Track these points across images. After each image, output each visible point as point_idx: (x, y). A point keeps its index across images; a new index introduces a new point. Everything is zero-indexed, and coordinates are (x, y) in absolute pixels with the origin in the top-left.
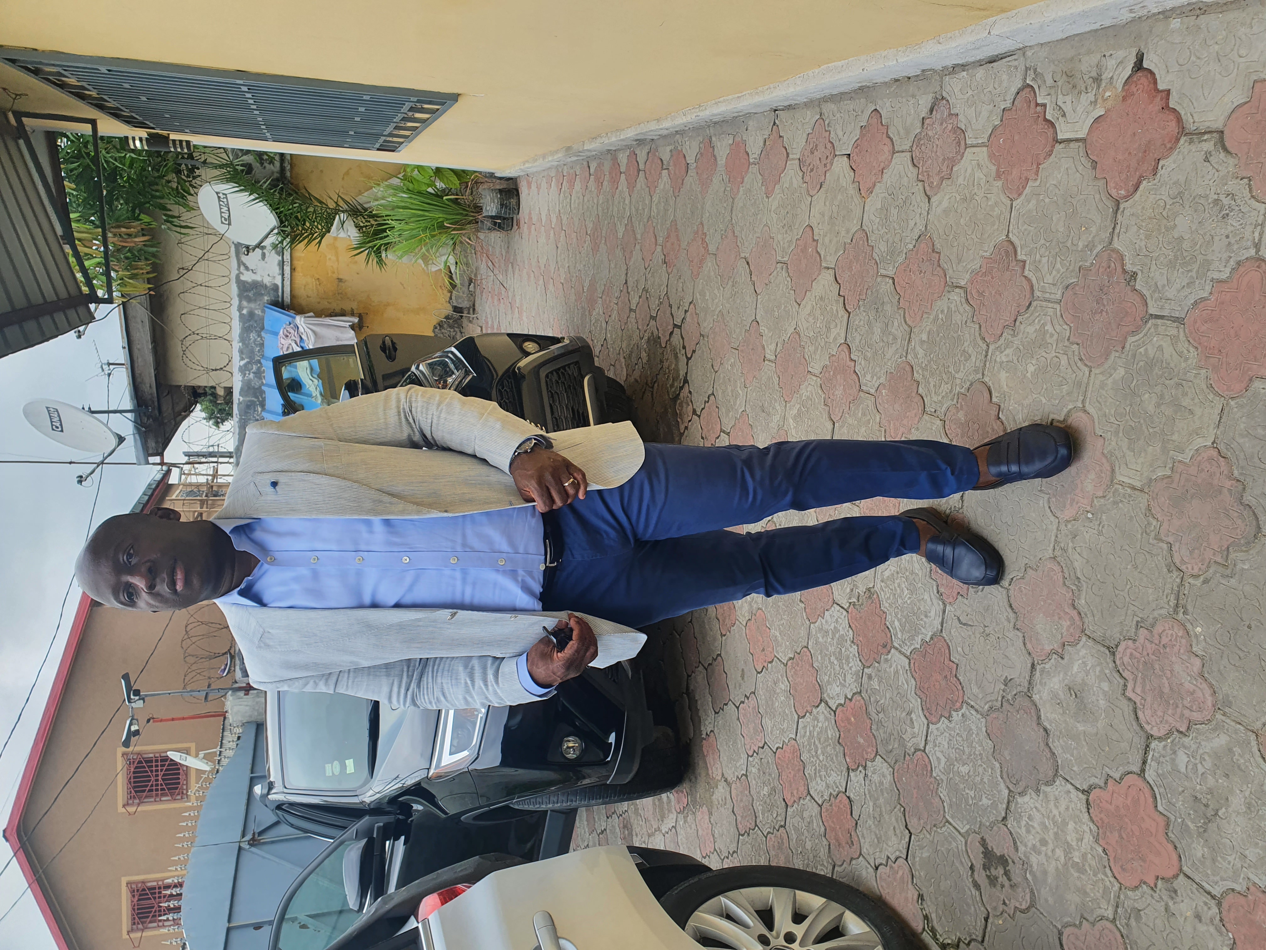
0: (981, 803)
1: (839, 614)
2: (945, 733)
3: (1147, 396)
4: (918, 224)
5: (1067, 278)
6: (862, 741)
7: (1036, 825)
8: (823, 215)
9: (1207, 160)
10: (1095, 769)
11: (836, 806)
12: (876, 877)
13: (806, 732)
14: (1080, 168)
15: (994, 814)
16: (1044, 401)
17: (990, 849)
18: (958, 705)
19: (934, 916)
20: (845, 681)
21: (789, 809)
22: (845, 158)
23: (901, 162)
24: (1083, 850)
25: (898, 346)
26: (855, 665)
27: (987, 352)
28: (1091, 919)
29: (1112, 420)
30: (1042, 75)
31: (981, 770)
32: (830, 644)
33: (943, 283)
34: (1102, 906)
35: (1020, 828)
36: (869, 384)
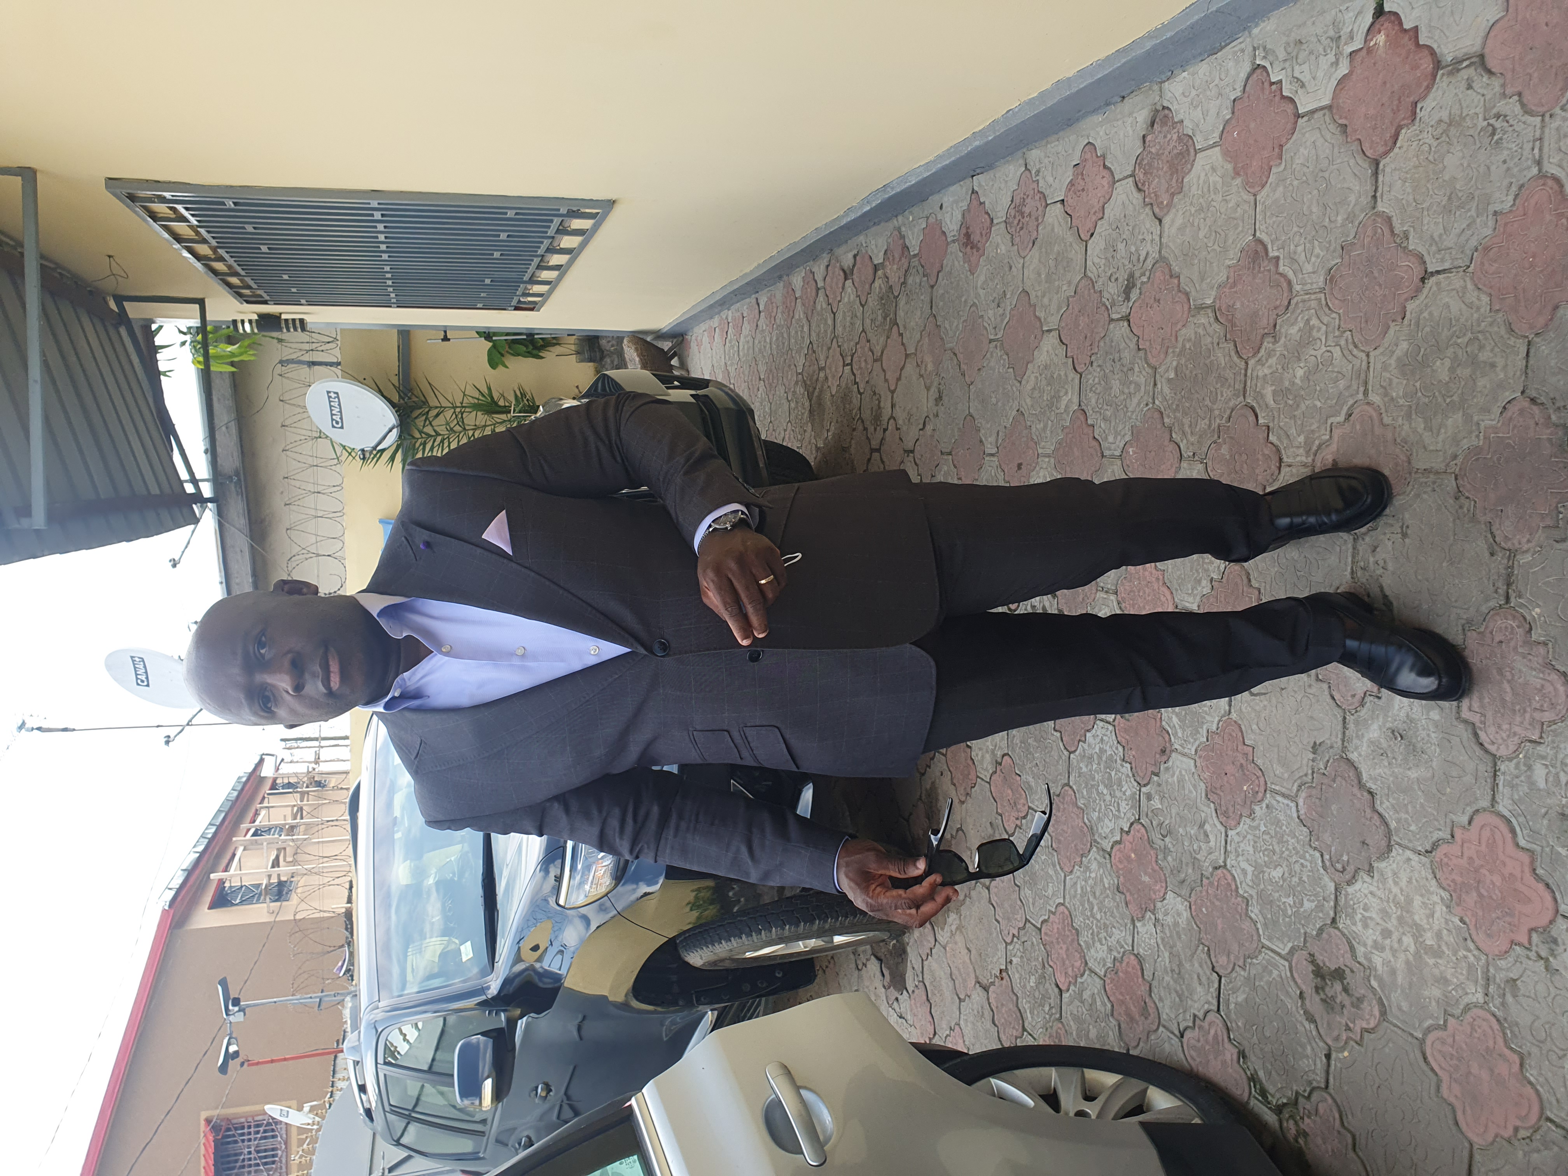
0: (1302, 910)
1: (1104, 731)
2: (1249, 836)
3: (1438, 363)
4: (1151, 252)
5: (1328, 260)
6: (1146, 879)
7: (1374, 916)
8: (1039, 275)
9: (1470, 87)
10: (1437, 820)
11: (1122, 972)
12: (1182, 1046)
13: (1076, 891)
14: (1328, 136)
15: (1320, 918)
16: (1319, 404)
17: (1322, 965)
18: (1260, 795)
19: (1261, 1074)
20: (1119, 811)
21: (1064, 995)
22: (1059, 205)
23: (1125, 192)
24: (1436, 927)
25: (1142, 394)
26: (1129, 788)
27: (1246, 370)
28: (1457, 1012)
29: (1401, 402)
30: (1274, 52)
31: (1297, 867)
32: (1095, 771)
33: (1186, 307)
34: (1469, 991)
35: (1355, 924)
36: (1113, 446)
